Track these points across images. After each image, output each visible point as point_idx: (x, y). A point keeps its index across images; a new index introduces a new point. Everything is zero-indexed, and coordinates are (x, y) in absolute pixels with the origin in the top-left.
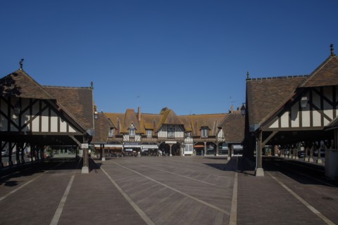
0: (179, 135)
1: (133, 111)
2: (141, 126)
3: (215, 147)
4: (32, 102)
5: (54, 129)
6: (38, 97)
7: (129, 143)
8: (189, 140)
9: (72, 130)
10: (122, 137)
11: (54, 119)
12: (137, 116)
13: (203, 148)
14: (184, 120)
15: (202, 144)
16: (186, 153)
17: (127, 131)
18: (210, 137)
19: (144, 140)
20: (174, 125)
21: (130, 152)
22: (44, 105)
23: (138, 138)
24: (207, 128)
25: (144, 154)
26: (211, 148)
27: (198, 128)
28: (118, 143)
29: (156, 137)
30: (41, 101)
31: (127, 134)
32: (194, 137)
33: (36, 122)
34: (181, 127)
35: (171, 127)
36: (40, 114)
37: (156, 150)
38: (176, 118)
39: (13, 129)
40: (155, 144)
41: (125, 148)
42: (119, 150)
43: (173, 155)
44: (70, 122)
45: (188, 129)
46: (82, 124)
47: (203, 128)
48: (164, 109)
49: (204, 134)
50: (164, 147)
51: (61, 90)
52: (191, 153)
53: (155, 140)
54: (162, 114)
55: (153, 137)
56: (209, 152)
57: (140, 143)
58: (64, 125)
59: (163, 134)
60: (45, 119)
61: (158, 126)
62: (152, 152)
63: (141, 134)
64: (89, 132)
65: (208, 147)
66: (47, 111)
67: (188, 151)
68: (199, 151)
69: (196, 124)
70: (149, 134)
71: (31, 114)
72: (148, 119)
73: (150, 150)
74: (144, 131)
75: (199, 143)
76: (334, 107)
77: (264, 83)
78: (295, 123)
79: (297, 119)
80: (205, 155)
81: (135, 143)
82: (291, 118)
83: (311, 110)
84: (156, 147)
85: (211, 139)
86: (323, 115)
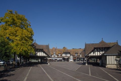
0: (69, 55)
2: (57, 53)
3: (79, 59)
5: (42, 55)
7: (54, 57)
8: (72, 57)
12: (56, 50)
13: (76, 59)
14: (70, 51)
16: (71, 61)
17: (53, 54)
18: (78, 56)
19: (58, 57)
20: (67, 52)
22: (40, 50)
23: (56, 56)
24: (77, 53)
25: (58, 61)
26: (78, 59)
29: (62, 56)
30: (39, 49)
31: (53, 55)
32: (73, 56)
33: (38, 53)
34: (69, 53)
35: (66, 53)
37: (61, 60)
38: (68, 50)
40: (61, 58)
41: (52, 59)
43: (67, 61)
45: (71, 53)
47: (76, 53)
48: (64, 47)
49: (76, 55)
50: (64, 59)
51: (42, 46)
52: (72, 61)
53: (61, 57)
54: (63, 49)
55: (61, 56)
56: (77, 61)
57: (57, 58)
58: (44, 54)
59: (64, 55)
61: (62, 52)
63: (57, 55)
65: (77, 59)
66: (41, 51)
67: (71, 60)
68: (74, 60)
69: (74, 52)
70: (60, 55)
71: (37, 52)
72: (59, 50)
73: (60, 60)
76: (102, 51)
77: (89, 45)
78: (94, 55)
79: (95, 54)
80: (76, 61)
81: (56, 58)
82: (93, 53)
83: (98, 52)
84: (62, 59)
85: (78, 57)
86: (100, 53)
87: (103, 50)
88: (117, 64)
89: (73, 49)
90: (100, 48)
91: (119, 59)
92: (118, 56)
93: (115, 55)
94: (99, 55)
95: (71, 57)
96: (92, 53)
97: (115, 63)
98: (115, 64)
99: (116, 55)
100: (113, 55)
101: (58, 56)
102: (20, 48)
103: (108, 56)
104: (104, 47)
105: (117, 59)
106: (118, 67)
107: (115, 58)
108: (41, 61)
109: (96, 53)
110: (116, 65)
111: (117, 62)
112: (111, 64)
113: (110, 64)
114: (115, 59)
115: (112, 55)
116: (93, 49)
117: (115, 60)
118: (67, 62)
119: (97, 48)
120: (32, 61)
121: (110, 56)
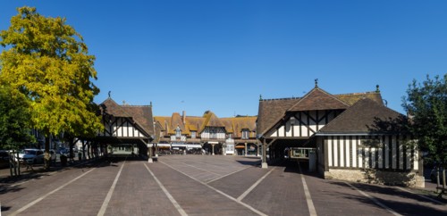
0: (221, 136)
1: (178, 114)
2: (186, 128)
3: (256, 148)
4: (117, 118)
5: (131, 135)
6: (122, 116)
7: (176, 142)
8: (230, 141)
9: (141, 135)
10: (169, 137)
11: (131, 129)
12: (182, 119)
13: (244, 149)
14: (225, 123)
15: (243, 144)
16: (228, 152)
17: (173, 133)
18: (250, 138)
19: (189, 140)
20: (216, 127)
21: (177, 151)
22: (124, 120)
23: (184, 139)
24: (247, 130)
25: (189, 152)
26: (252, 148)
27: (239, 131)
28: (166, 143)
29: (200, 138)
30: (122, 118)
31: (174, 135)
32: (235, 139)
33: (120, 130)
34: (223, 129)
35: (213, 129)
36: (122, 125)
37: (200, 149)
38: (217, 121)
39: (107, 135)
40: (198, 144)
41: (172, 147)
42: (167, 149)
43: (216, 154)
44: (140, 131)
45: (229, 130)
46: (148, 132)
47: (243, 130)
48: (207, 112)
49: (244, 136)
50: (207, 147)
52: (232, 152)
53: (199, 140)
54: (205, 117)
55: (197, 138)
56: (249, 152)
57: (185, 143)
58: (136, 132)
59: (206, 135)
60: (125, 128)
61: (201, 127)
62: (197, 151)
63: (186, 135)
64: (152, 137)
65: (248, 148)
66: (126, 123)
67: (230, 150)
68: (240, 151)
69: (237, 126)
70: (193, 135)
71: (116, 126)
72: (192, 121)
73: (195, 149)
74: (188, 132)
75: (240, 144)
76: (317, 123)
77: (273, 102)
78: (289, 134)
79: (291, 131)
80: (246, 155)
81: (181, 142)
82: (286, 130)
83: (300, 125)
84: (200, 146)
85: (251, 141)
86: (309, 129)
87: (319, 118)
88: (367, 166)
89: (238, 116)
90: (307, 113)
91: (373, 150)
92: (370, 140)
93: (357, 138)
94: (305, 134)
95: (227, 141)
96: (282, 129)
97: (358, 164)
98: (357, 168)
99: (363, 137)
100: (351, 138)
101: (190, 137)
102: (60, 117)
103: (333, 138)
104: (321, 108)
105: (367, 149)
106: (370, 178)
107: (358, 146)
108: (140, 152)
109: (296, 128)
110: (362, 169)
111: (367, 159)
112: (345, 168)
113: (339, 167)
114: (357, 151)
115: (345, 138)
116: (283, 115)
117: (357, 154)
118: (218, 156)
119: (300, 112)
120: (115, 153)
121: (338, 138)
